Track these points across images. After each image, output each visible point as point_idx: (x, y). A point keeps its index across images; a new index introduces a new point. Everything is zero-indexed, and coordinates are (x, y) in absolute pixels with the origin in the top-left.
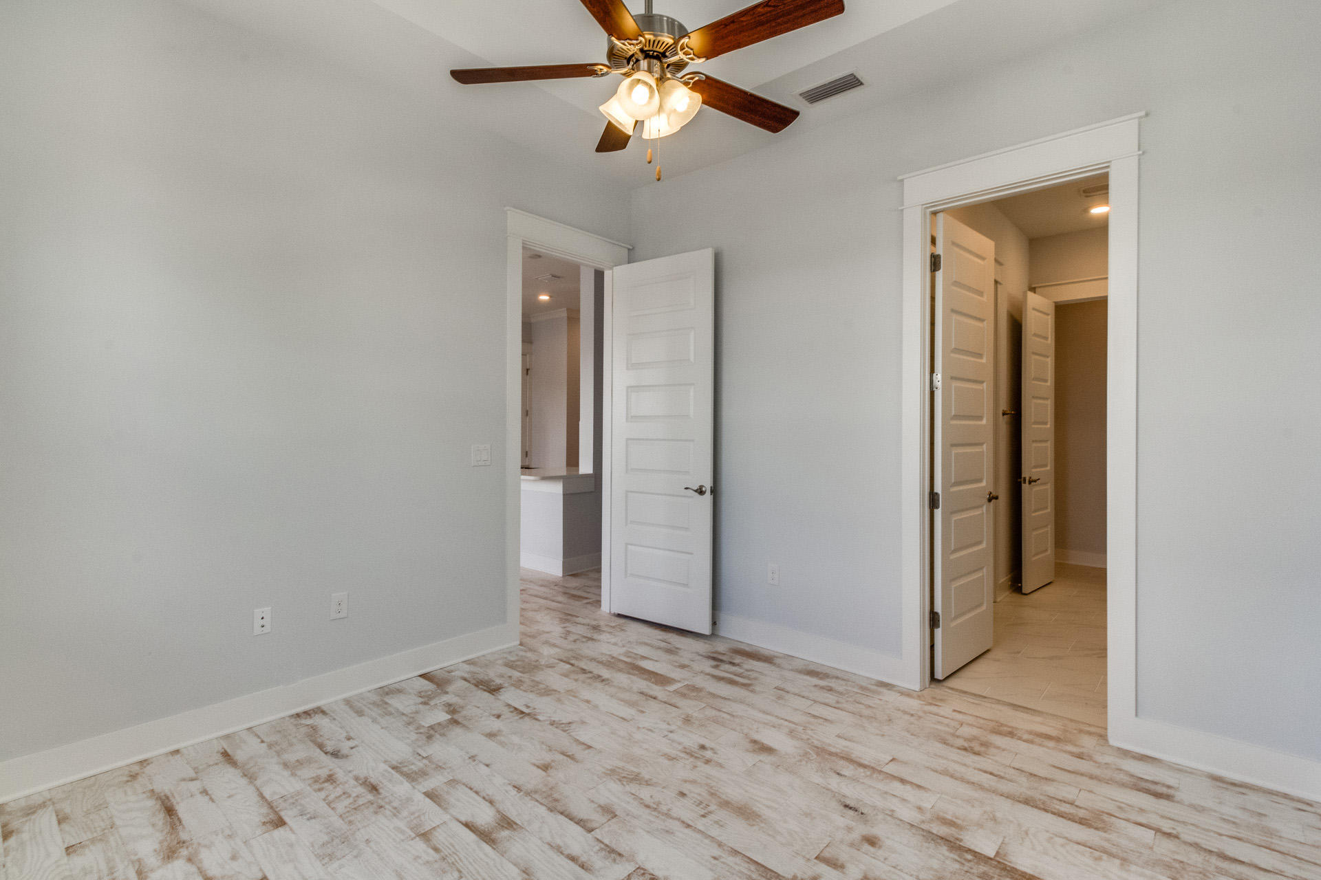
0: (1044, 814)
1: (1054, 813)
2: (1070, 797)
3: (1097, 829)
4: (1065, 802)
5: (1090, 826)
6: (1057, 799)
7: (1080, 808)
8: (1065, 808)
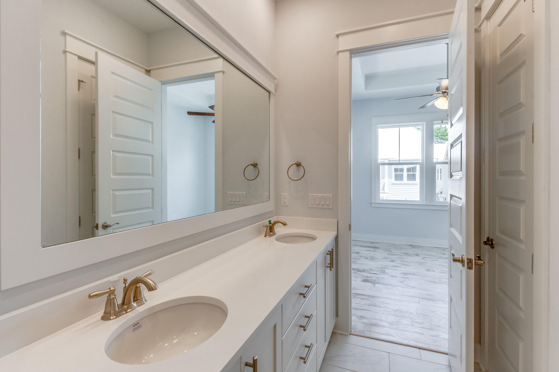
0: (368, 294)
1: (366, 295)
2: (363, 300)
3: (354, 293)
4: (363, 299)
5: (356, 294)
6: (365, 299)
7: (359, 298)
8: (363, 297)
